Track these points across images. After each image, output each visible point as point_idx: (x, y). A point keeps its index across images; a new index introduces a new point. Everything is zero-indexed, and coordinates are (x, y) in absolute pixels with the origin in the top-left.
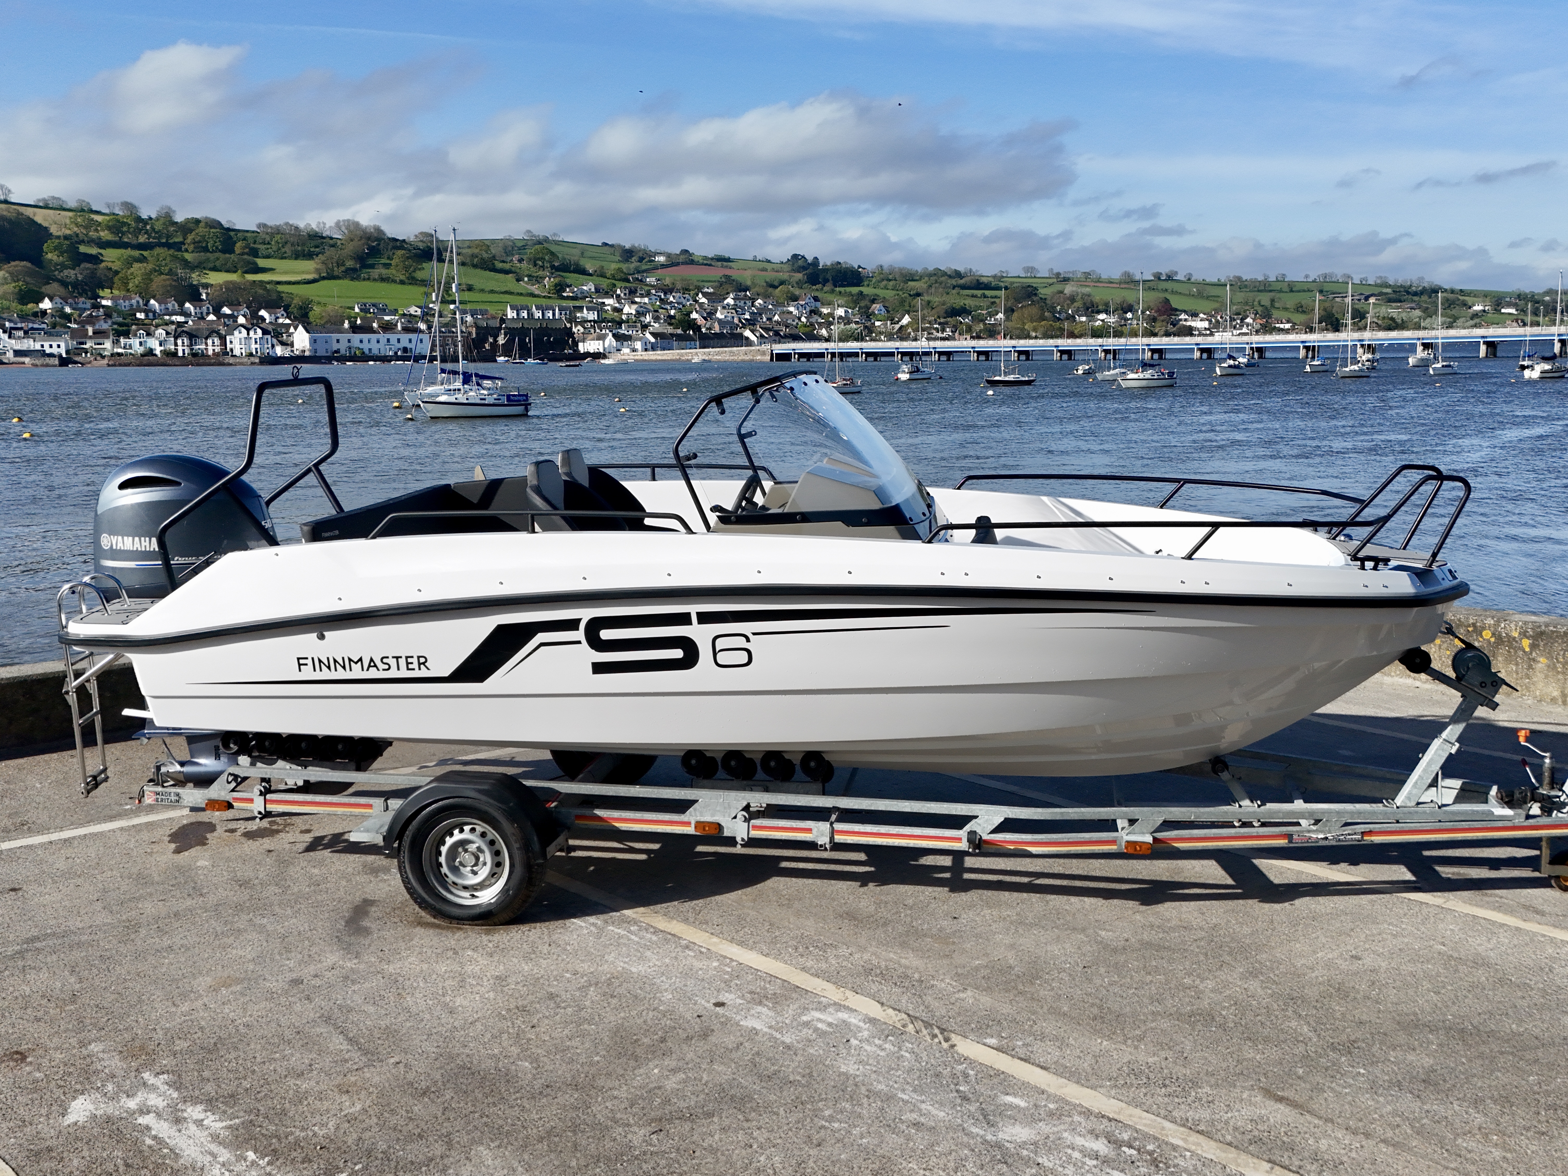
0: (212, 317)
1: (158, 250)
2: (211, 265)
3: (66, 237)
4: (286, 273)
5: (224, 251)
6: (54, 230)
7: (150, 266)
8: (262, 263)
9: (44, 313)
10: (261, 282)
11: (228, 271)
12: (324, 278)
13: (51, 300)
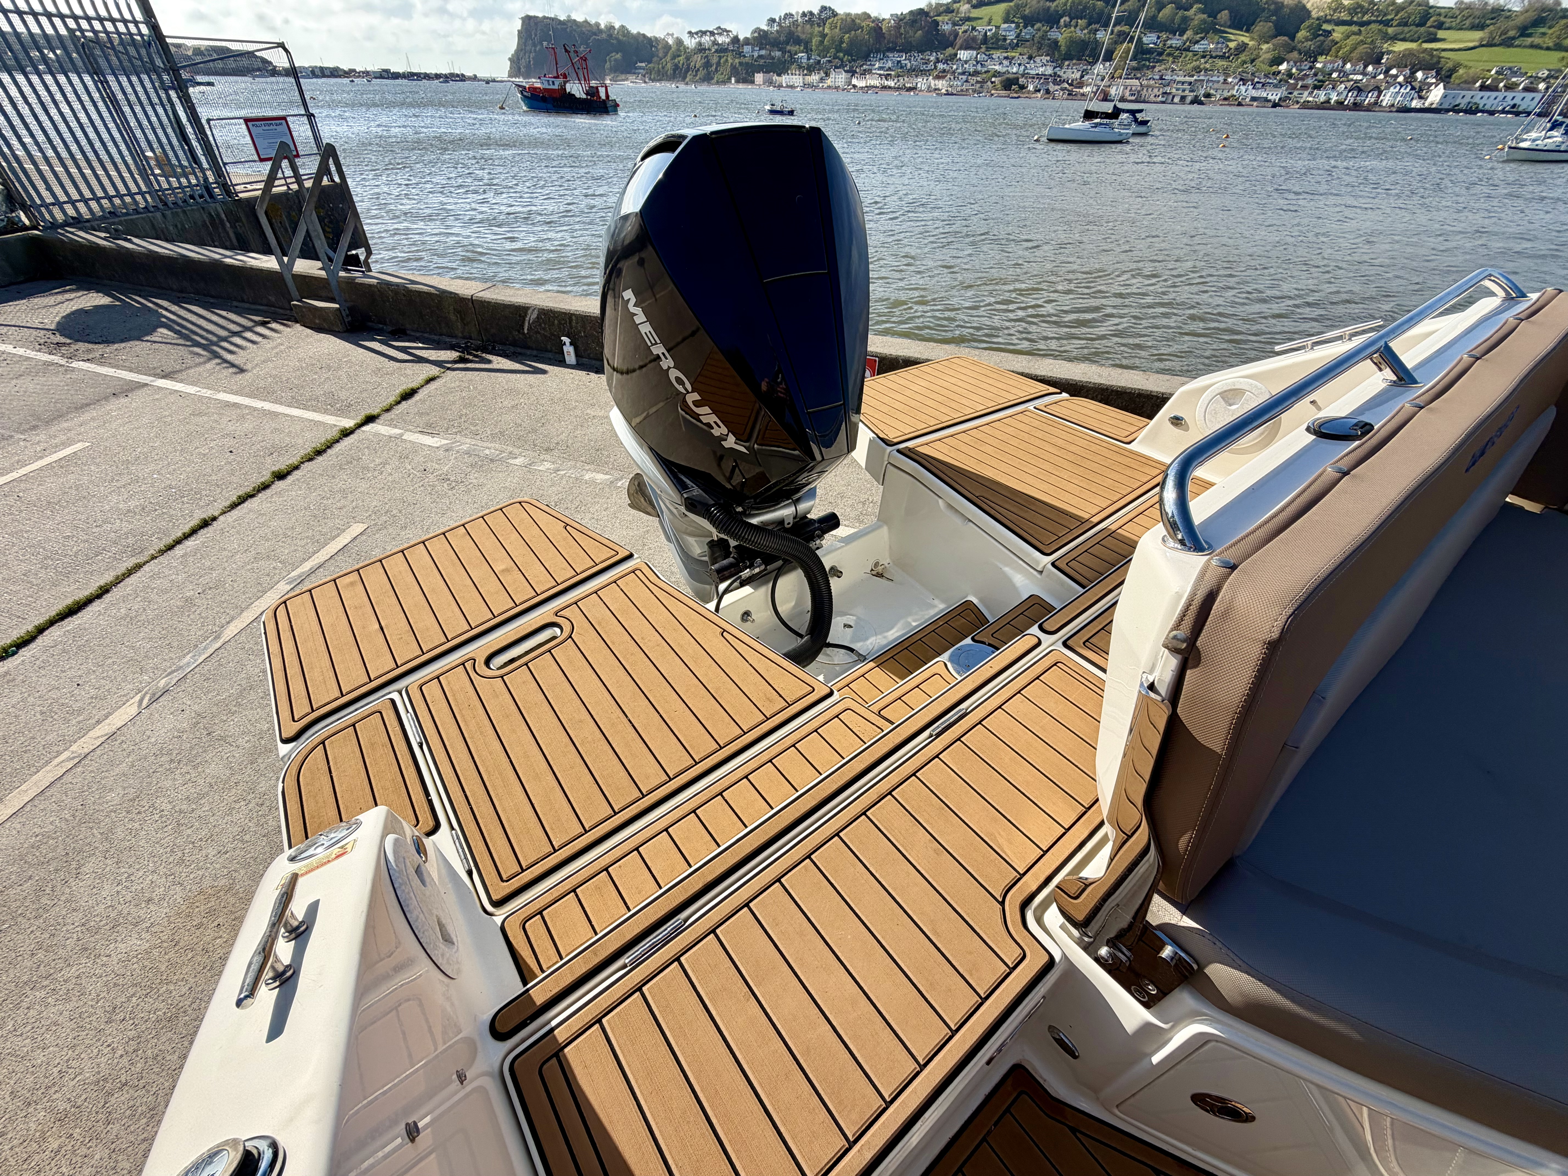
0: (1382, 76)
1: (1373, 26)
2: (1402, 36)
3: (1318, 19)
4: (1455, 41)
5: (1417, 25)
6: (1314, 14)
7: (1361, 38)
8: (1441, 34)
9: (1279, 72)
10: (1432, 49)
11: (1412, 41)
12: (1483, 46)
13: (1288, 63)
